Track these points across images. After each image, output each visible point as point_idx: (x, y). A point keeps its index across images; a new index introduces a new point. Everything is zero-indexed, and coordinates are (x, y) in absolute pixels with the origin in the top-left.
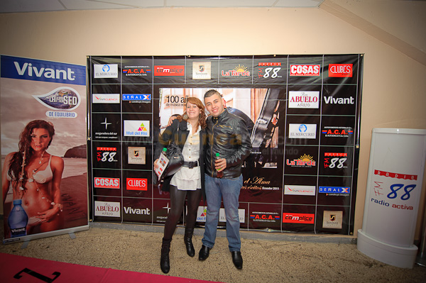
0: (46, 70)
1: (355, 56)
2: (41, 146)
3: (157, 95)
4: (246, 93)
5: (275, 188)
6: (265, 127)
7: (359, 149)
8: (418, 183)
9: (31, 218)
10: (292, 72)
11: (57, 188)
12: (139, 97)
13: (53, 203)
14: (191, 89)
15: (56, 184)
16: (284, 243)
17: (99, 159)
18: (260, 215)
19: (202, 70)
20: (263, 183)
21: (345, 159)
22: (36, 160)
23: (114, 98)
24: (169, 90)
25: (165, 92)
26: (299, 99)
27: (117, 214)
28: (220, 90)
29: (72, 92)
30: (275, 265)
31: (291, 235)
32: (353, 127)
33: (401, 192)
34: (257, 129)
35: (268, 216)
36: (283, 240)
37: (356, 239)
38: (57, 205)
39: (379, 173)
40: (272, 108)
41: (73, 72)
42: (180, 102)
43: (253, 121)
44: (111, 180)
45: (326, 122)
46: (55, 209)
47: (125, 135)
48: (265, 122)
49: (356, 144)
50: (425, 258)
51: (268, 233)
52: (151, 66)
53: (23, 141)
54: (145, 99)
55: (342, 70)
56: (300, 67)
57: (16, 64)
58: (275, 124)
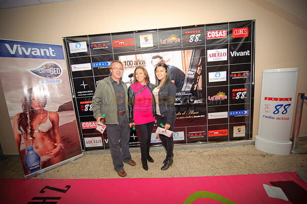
0: (33, 49)
1: (250, 21)
2: (39, 106)
4: (178, 54)
5: (202, 116)
6: (193, 77)
7: (254, 85)
8: (293, 103)
9: (42, 157)
10: (209, 36)
11: (57, 133)
12: (104, 64)
13: (56, 144)
14: (140, 55)
15: (56, 131)
17: (83, 110)
18: (194, 134)
19: (147, 40)
20: (194, 113)
21: (245, 93)
22: (38, 116)
23: (87, 67)
24: (125, 56)
25: (122, 59)
26: (214, 55)
27: (101, 145)
28: (161, 54)
29: (55, 65)
30: (206, 163)
31: (214, 144)
32: (250, 72)
33: (282, 109)
34: (188, 78)
35: (198, 134)
36: (209, 148)
37: (254, 142)
38: (59, 145)
39: (268, 99)
40: (197, 63)
41: (54, 50)
42: (133, 65)
43: (184, 73)
44: (94, 123)
45: (233, 69)
46: (58, 148)
48: (193, 73)
49: (252, 81)
50: (296, 148)
51: (200, 145)
52: (110, 40)
53: (25, 104)
54: (109, 65)
55: (241, 32)
56: (213, 32)
57: (7, 46)
58: (199, 74)
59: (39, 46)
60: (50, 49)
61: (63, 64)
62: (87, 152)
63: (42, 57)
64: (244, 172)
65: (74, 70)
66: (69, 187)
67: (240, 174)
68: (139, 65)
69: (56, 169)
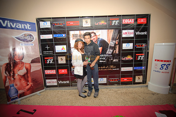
0: (17, 24)
1: (148, 15)
2: (19, 59)
3: (68, 34)
4: (105, 31)
5: (118, 69)
6: (113, 45)
7: (149, 52)
8: (171, 63)
9: (19, 91)
10: (123, 22)
11: (29, 76)
13: (28, 83)
14: (83, 31)
16: (122, 89)
17: (46, 63)
18: (112, 80)
19: (87, 23)
20: (113, 67)
21: (143, 56)
22: (18, 65)
23: (50, 37)
24: (73, 31)
25: (72, 33)
26: (126, 33)
27: (56, 84)
28: (95, 31)
29: (30, 34)
30: (120, 97)
31: (124, 86)
32: (147, 44)
33: (165, 67)
34: (110, 46)
35: (115, 80)
37: (148, 85)
38: (30, 84)
39: (157, 60)
40: (116, 37)
41: (30, 26)
42: (78, 37)
43: (108, 43)
44: (52, 71)
45: (137, 42)
47: (56, 52)
48: (113, 43)
50: (172, 90)
51: (115, 86)
52: (65, 21)
53: (10, 57)
54: (63, 36)
55: (142, 21)
56: (126, 20)
57: (1, 21)
58: (117, 44)
59: (21, 22)
60: (28, 24)
61: (35, 35)
62: (47, 88)
63: (22, 29)
64: (143, 104)
65: (42, 38)
66: (35, 110)
67: (140, 105)
68: (81, 37)
69: (27, 99)
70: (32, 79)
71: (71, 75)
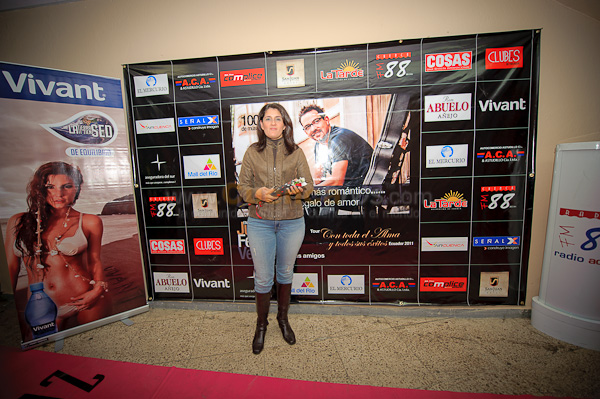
0: (58, 84)
1: (527, 33)
2: (63, 201)
3: (227, 115)
4: (358, 103)
5: (407, 243)
6: (390, 154)
7: (534, 178)
9: (62, 307)
10: (429, 65)
11: (96, 260)
12: (201, 121)
13: (92, 282)
15: (95, 255)
16: (423, 320)
17: (153, 214)
18: (387, 283)
19: (291, 73)
20: (389, 236)
21: (512, 195)
22: (59, 222)
23: (166, 125)
24: (244, 106)
25: (238, 110)
26: (440, 107)
27: (185, 289)
28: (320, 102)
30: (412, 354)
31: (433, 309)
32: (525, 146)
34: (378, 157)
35: (398, 283)
36: (421, 316)
37: (530, 311)
38: (99, 284)
39: (568, 212)
41: (101, 89)
43: (371, 144)
45: (484, 139)
46: (97, 290)
47: (186, 177)
48: (389, 146)
49: (530, 171)
51: (399, 308)
52: (215, 72)
53: (34, 195)
54: (210, 123)
55: (506, 57)
56: (440, 56)
57: (7, 75)
58: (404, 148)
60: (95, 85)
62: (158, 302)
64: (504, 387)
66: (100, 378)
67: (491, 390)
69: (87, 334)
70: (105, 270)
71: (237, 259)
